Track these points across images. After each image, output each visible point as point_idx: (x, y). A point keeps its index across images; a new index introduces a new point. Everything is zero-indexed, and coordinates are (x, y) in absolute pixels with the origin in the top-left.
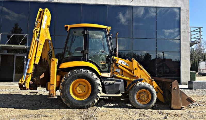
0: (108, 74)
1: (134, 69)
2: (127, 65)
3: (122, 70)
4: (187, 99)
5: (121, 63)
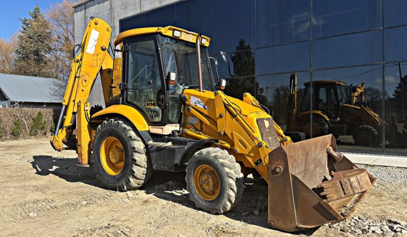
0: (162, 128)
1: (218, 116)
2: (206, 107)
3: (202, 122)
4: (316, 206)
5: (195, 103)
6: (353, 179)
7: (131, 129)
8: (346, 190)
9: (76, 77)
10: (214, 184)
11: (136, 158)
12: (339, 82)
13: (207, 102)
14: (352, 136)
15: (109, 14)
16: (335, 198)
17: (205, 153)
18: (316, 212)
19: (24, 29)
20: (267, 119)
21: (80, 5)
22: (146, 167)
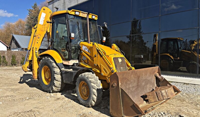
0: (68, 62)
1: (94, 56)
2: (89, 51)
3: (88, 59)
4: (132, 106)
5: (85, 49)
6: (163, 91)
7: (54, 62)
8: (159, 97)
9: (34, 36)
10: (87, 92)
11: (55, 77)
12: (180, 38)
13: (90, 48)
14: (186, 68)
15: (63, 5)
16: (153, 101)
17: (83, 75)
18: (132, 109)
19: (30, 14)
20: (121, 58)
21: (51, 2)
22: (61, 81)
